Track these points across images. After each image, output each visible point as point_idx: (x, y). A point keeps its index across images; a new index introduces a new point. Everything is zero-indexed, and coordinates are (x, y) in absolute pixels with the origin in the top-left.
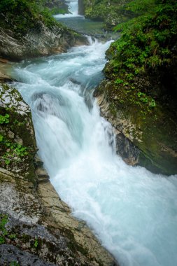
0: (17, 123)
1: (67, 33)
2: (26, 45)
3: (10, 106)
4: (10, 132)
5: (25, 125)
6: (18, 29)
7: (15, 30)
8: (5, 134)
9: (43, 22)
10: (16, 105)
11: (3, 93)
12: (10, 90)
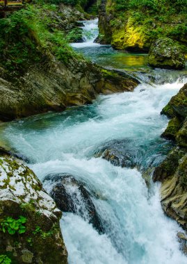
0: (39, 233)
1: (92, 71)
2: (24, 91)
3: (27, 200)
4: (25, 251)
5: (53, 237)
6: (13, 64)
7: (8, 67)
8: (15, 255)
9: (53, 53)
10: (35, 197)
11: (10, 175)
12: (21, 170)
